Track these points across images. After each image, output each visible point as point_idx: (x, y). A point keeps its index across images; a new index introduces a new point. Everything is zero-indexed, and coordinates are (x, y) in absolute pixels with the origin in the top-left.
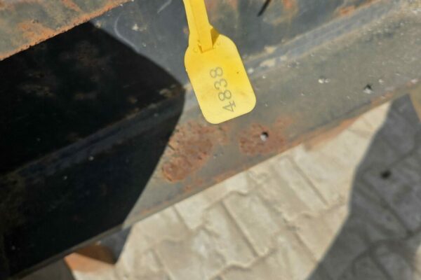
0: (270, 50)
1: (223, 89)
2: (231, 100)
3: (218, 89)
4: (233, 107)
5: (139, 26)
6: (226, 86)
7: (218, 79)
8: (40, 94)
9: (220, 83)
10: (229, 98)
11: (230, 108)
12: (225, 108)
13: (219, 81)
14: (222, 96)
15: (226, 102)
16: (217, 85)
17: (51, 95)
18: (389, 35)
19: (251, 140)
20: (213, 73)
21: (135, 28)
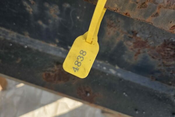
0: (117, 67)
1: (79, 61)
2: (78, 68)
3: (78, 59)
4: (77, 70)
5: (80, 18)
6: (82, 61)
7: (81, 55)
8: (27, 9)
9: (80, 58)
10: (78, 66)
11: (75, 70)
12: (74, 68)
13: (81, 56)
14: (76, 63)
15: (76, 66)
16: (79, 58)
17: (31, 13)
18: (159, 100)
19: (83, 91)
20: (82, 52)
21: (78, 18)
